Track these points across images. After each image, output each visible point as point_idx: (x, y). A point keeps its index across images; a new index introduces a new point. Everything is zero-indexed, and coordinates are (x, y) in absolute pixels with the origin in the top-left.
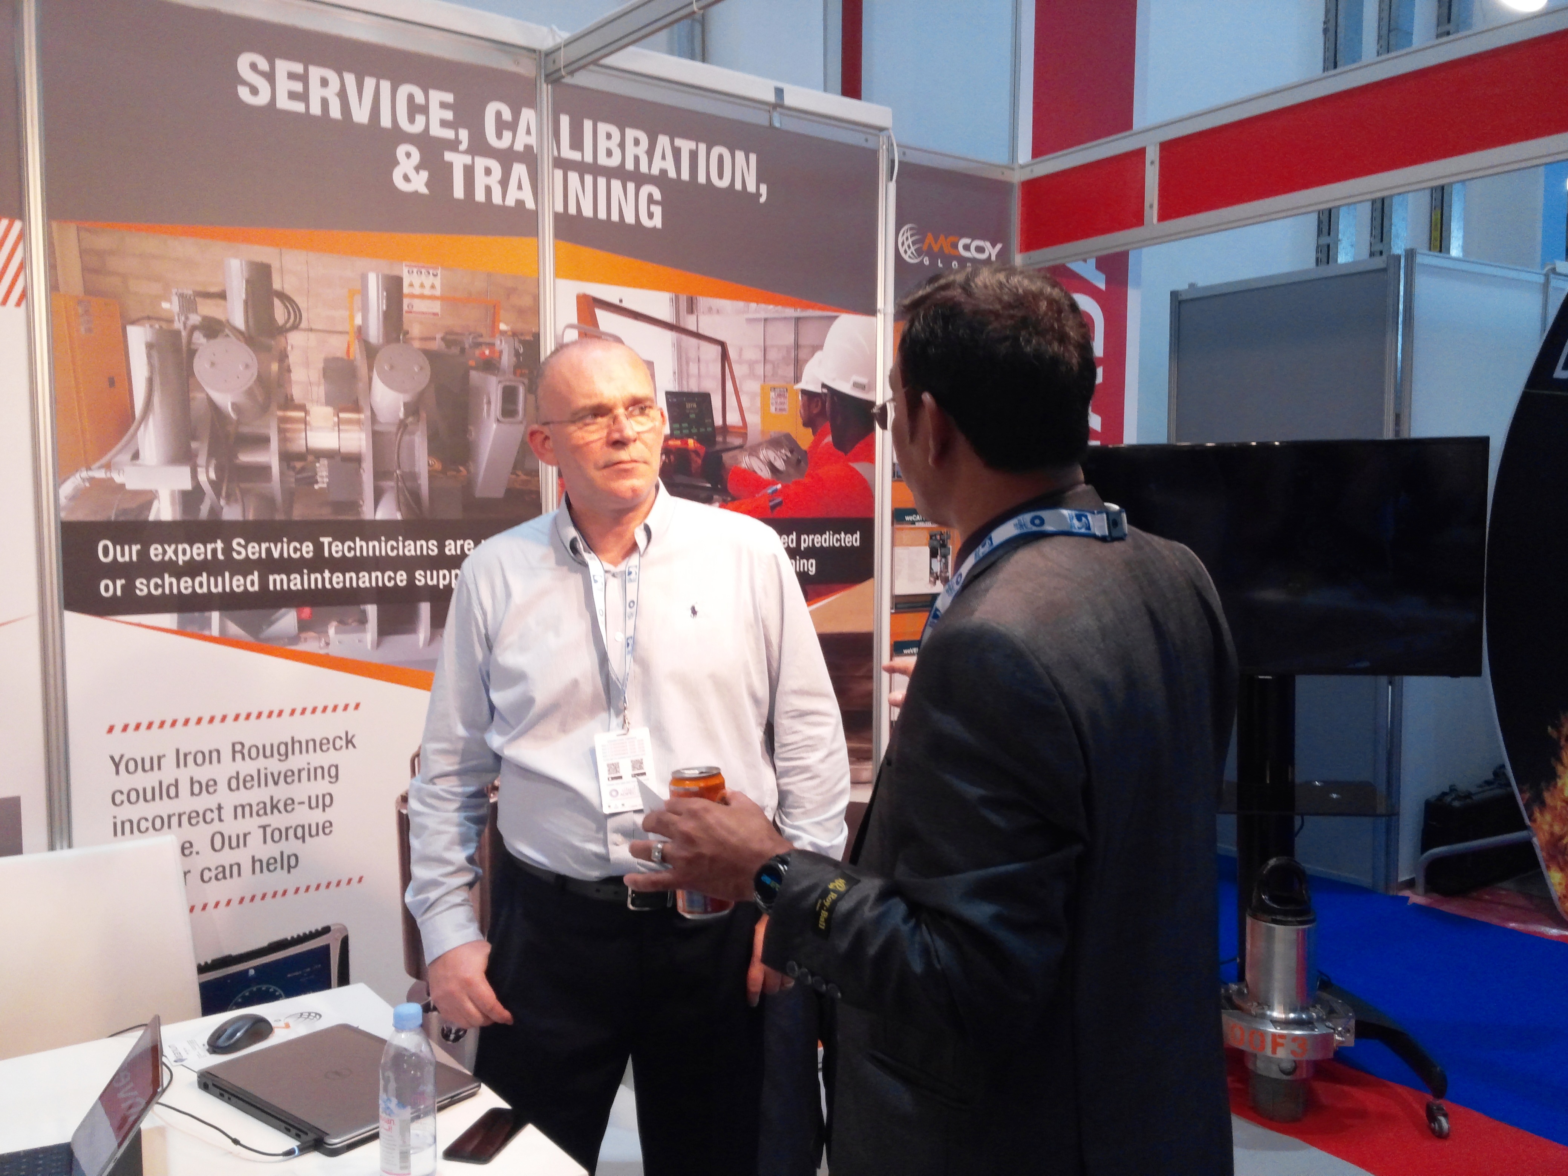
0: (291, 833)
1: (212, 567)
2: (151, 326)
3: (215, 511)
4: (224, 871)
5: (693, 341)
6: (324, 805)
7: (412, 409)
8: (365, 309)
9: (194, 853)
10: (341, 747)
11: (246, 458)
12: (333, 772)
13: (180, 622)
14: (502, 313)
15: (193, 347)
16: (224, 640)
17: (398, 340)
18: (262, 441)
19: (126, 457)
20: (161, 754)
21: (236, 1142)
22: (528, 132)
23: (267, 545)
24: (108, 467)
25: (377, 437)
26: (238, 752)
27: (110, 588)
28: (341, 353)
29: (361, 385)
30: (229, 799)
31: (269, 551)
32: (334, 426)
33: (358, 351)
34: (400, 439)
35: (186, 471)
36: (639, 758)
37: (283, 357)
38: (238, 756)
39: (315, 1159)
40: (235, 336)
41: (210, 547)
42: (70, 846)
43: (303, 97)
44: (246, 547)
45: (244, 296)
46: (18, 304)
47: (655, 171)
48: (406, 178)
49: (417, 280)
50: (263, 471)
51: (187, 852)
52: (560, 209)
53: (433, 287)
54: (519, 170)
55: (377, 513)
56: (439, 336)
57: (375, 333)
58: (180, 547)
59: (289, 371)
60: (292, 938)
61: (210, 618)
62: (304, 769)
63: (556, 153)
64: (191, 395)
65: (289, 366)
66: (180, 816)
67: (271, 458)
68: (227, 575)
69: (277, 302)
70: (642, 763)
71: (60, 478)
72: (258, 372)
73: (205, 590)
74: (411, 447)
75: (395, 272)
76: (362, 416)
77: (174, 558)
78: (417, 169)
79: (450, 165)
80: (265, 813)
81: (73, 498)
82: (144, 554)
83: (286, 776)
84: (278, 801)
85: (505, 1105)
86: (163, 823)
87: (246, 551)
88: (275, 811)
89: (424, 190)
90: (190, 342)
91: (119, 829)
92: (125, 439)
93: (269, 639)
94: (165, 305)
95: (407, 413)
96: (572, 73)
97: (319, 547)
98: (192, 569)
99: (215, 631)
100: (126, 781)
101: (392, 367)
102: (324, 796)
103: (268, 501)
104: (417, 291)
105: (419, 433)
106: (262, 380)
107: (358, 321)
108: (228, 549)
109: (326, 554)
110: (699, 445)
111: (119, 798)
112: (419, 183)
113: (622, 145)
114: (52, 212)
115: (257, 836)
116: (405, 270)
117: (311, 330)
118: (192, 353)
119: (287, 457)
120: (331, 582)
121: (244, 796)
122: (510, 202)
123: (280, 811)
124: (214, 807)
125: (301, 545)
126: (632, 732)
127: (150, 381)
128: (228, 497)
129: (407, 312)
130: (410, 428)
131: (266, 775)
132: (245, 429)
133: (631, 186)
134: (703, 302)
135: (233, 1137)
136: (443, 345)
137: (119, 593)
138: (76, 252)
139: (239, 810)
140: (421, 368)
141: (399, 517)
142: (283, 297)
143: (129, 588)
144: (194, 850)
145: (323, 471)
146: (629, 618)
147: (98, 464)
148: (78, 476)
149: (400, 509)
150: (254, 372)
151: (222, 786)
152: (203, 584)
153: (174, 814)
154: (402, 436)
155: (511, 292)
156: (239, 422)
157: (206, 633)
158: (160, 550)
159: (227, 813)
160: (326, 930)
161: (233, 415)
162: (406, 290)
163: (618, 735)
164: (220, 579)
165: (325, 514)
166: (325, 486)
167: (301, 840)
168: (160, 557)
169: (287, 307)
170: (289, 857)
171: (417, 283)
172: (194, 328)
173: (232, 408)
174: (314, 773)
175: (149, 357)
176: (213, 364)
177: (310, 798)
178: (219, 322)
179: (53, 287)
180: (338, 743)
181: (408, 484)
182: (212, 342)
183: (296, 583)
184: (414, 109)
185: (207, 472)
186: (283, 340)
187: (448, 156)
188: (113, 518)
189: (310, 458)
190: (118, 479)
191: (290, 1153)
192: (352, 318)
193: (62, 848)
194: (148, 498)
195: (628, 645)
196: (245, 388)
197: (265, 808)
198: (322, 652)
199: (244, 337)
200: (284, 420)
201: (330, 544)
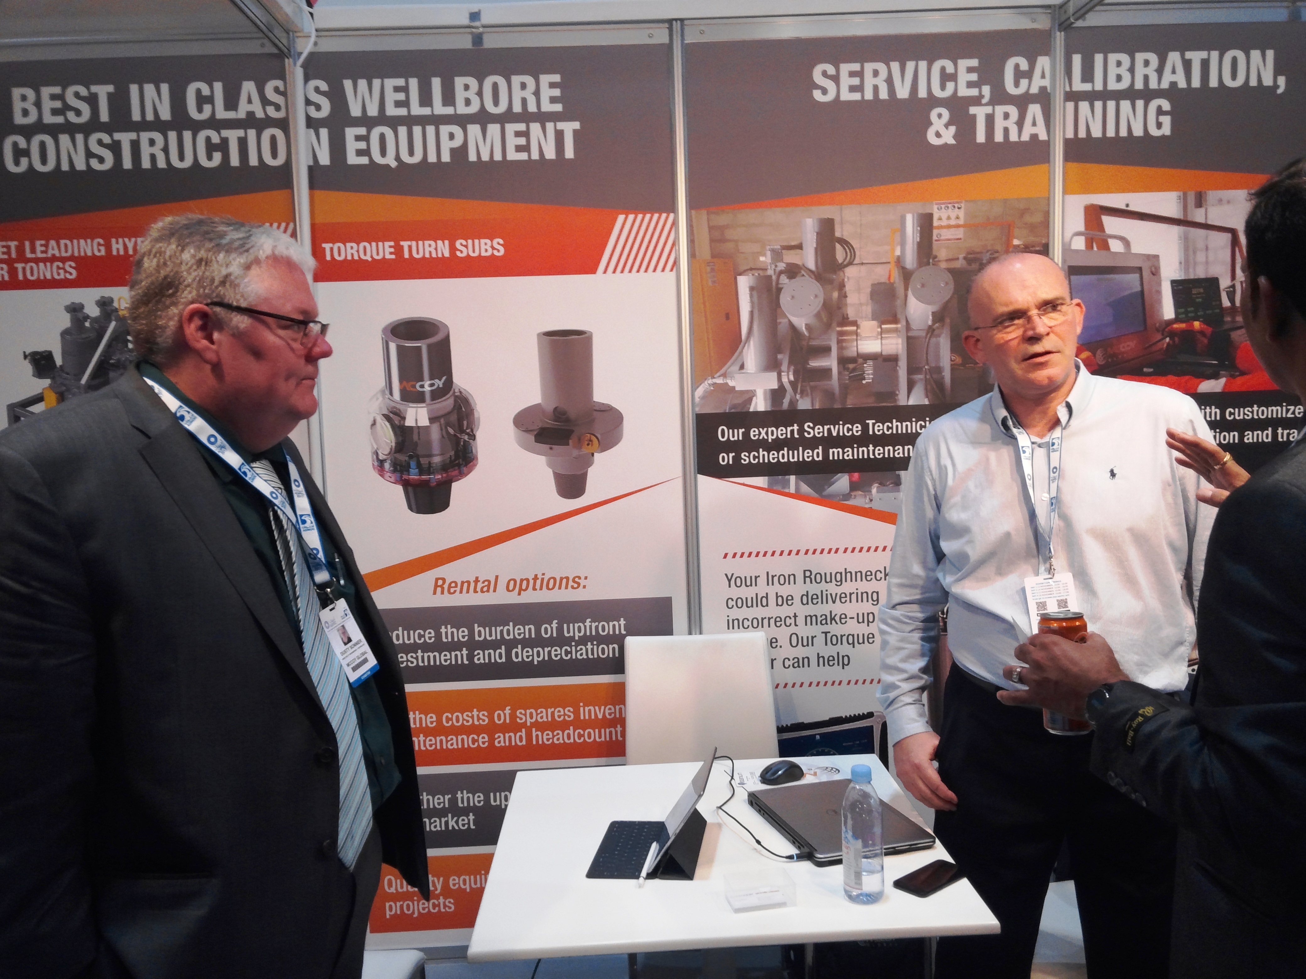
0: (845, 638)
1: (791, 444)
2: (753, 275)
3: (793, 403)
4: (798, 662)
5: (1202, 232)
6: (868, 621)
7: (939, 317)
8: (903, 244)
9: (779, 646)
10: (881, 578)
11: (815, 363)
12: (875, 598)
13: (770, 483)
14: (1016, 232)
15: (780, 286)
16: (798, 496)
17: (928, 264)
18: (825, 351)
19: (736, 368)
20: (757, 575)
21: (758, 842)
22: (1043, 76)
23: (828, 426)
24: (724, 375)
25: (911, 342)
26: (807, 577)
27: (726, 459)
28: (884, 279)
29: (899, 302)
30: (803, 611)
31: (829, 430)
32: (878, 335)
33: (897, 276)
34: (929, 342)
35: (774, 375)
36: (1064, 598)
37: (842, 286)
38: (808, 580)
39: (807, 865)
40: (810, 276)
41: (789, 429)
42: (701, 633)
43: (858, 88)
44: (813, 429)
45: (815, 246)
46: (672, 270)
47: (1165, 85)
48: (938, 135)
49: (944, 214)
50: (826, 373)
51: (774, 645)
52: (1070, 135)
53: (958, 218)
54: (1035, 110)
55: (910, 399)
56: (961, 256)
57: (910, 261)
58: (770, 430)
59: (846, 297)
60: (846, 716)
61: (789, 480)
62: (853, 593)
63: (1068, 89)
64: (778, 321)
65: (845, 293)
66: (769, 619)
67: (831, 362)
68: (801, 448)
69: (838, 246)
70: (1066, 602)
71: (695, 386)
72: (824, 300)
73: (786, 460)
74: (937, 346)
75: (928, 211)
76: (899, 326)
77: (766, 437)
78: (947, 126)
79: (974, 117)
80: (827, 623)
81: (703, 398)
82: (746, 435)
83: (841, 598)
84: (836, 615)
85: (950, 860)
86: (758, 624)
87: (814, 431)
88: (833, 622)
89: (952, 141)
90: (777, 283)
91: (733, 624)
92: (736, 354)
93: (830, 496)
94: (762, 259)
95: (934, 321)
96: (1082, 17)
97: (865, 427)
98: (778, 445)
99: (792, 490)
100: (735, 592)
101: (923, 286)
102: (868, 614)
103: (829, 394)
104: (944, 223)
105: (943, 335)
106: (827, 306)
107: (898, 252)
108: (801, 431)
109: (871, 433)
110: (1205, 326)
111: (731, 603)
112: (948, 137)
113: (1132, 70)
114: (692, 205)
115: (820, 639)
116: (935, 207)
117: (862, 264)
118: (779, 290)
119: (843, 361)
120: (874, 454)
121: (811, 609)
122: (1025, 137)
123: (837, 623)
124: (792, 615)
125: (853, 426)
126: (1057, 577)
127: (752, 313)
128: (802, 393)
129: (936, 241)
130: (936, 332)
131: (827, 595)
132: (814, 343)
133: (1140, 103)
134: (1212, 195)
135: (757, 838)
136: (964, 262)
137: (731, 462)
138: (706, 229)
139: (809, 618)
140: (947, 284)
141: (927, 403)
142: (843, 242)
143: (737, 459)
144: (779, 644)
145: (869, 369)
146: (1053, 482)
147: (718, 374)
148: (706, 382)
149: (927, 396)
150: (821, 300)
151: (797, 600)
152: (785, 456)
153: (765, 618)
154: (929, 339)
155: (1023, 213)
156: (810, 338)
157: (787, 491)
158: (757, 432)
159: (801, 620)
160: (870, 715)
161: (806, 333)
162: (936, 223)
163: (1045, 579)
164: (796, 452)
165: (870, 402)
166: (870, 381)
167: (852, 645)
168: (757, 437)
169: (844, 249)
170: (843, 657)
171: (944, 216)
172: (781, 272)
173: (806, 328)
174: (862, 596)
175: (751, 296)
176: (793, 297)
177: (858, 614)
178: (796, 266)
179: (692, 255)
180: (879, 575)
181: (935, 376)
182: (793, 280)
183: (849, 454)
184: (946, 78)
185: (788, 375)
186: (841, 274)
187: (973, 110)
188: (727, 411)
189: (860, 361)
190: (731, 383)
191: (790, 857)
192: (893, 250)
193: (696, 634)
194: (749, 396)
195: (1052, 504)
196: (815, 312)
197: (826, 619)
198: (867, 506)
199: (815, 275)
200: (841, 334)
201: (874, 425)
